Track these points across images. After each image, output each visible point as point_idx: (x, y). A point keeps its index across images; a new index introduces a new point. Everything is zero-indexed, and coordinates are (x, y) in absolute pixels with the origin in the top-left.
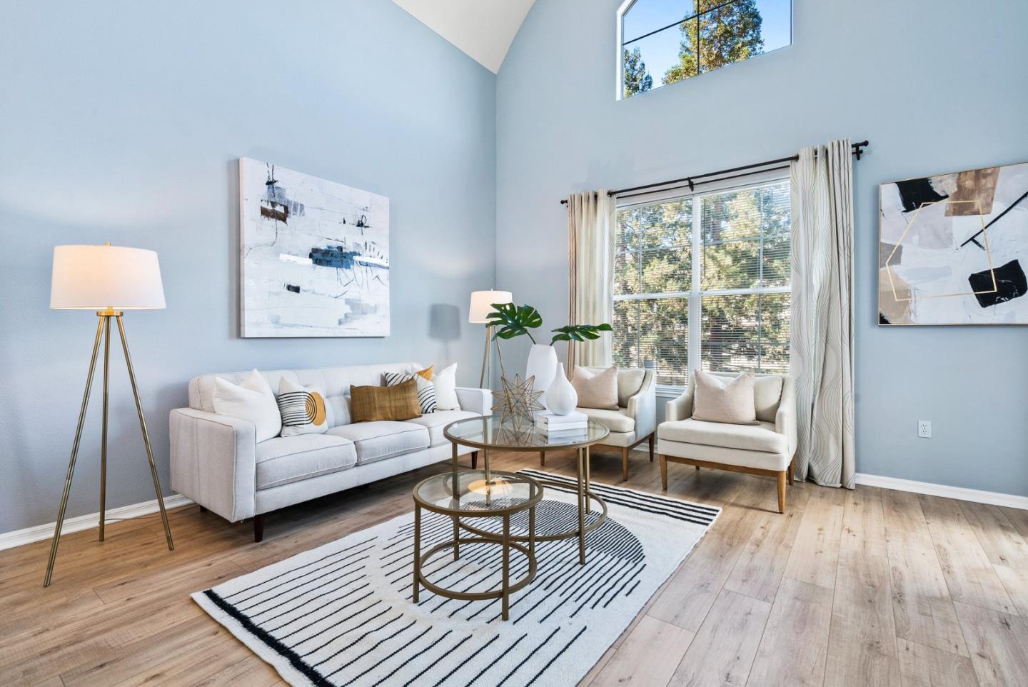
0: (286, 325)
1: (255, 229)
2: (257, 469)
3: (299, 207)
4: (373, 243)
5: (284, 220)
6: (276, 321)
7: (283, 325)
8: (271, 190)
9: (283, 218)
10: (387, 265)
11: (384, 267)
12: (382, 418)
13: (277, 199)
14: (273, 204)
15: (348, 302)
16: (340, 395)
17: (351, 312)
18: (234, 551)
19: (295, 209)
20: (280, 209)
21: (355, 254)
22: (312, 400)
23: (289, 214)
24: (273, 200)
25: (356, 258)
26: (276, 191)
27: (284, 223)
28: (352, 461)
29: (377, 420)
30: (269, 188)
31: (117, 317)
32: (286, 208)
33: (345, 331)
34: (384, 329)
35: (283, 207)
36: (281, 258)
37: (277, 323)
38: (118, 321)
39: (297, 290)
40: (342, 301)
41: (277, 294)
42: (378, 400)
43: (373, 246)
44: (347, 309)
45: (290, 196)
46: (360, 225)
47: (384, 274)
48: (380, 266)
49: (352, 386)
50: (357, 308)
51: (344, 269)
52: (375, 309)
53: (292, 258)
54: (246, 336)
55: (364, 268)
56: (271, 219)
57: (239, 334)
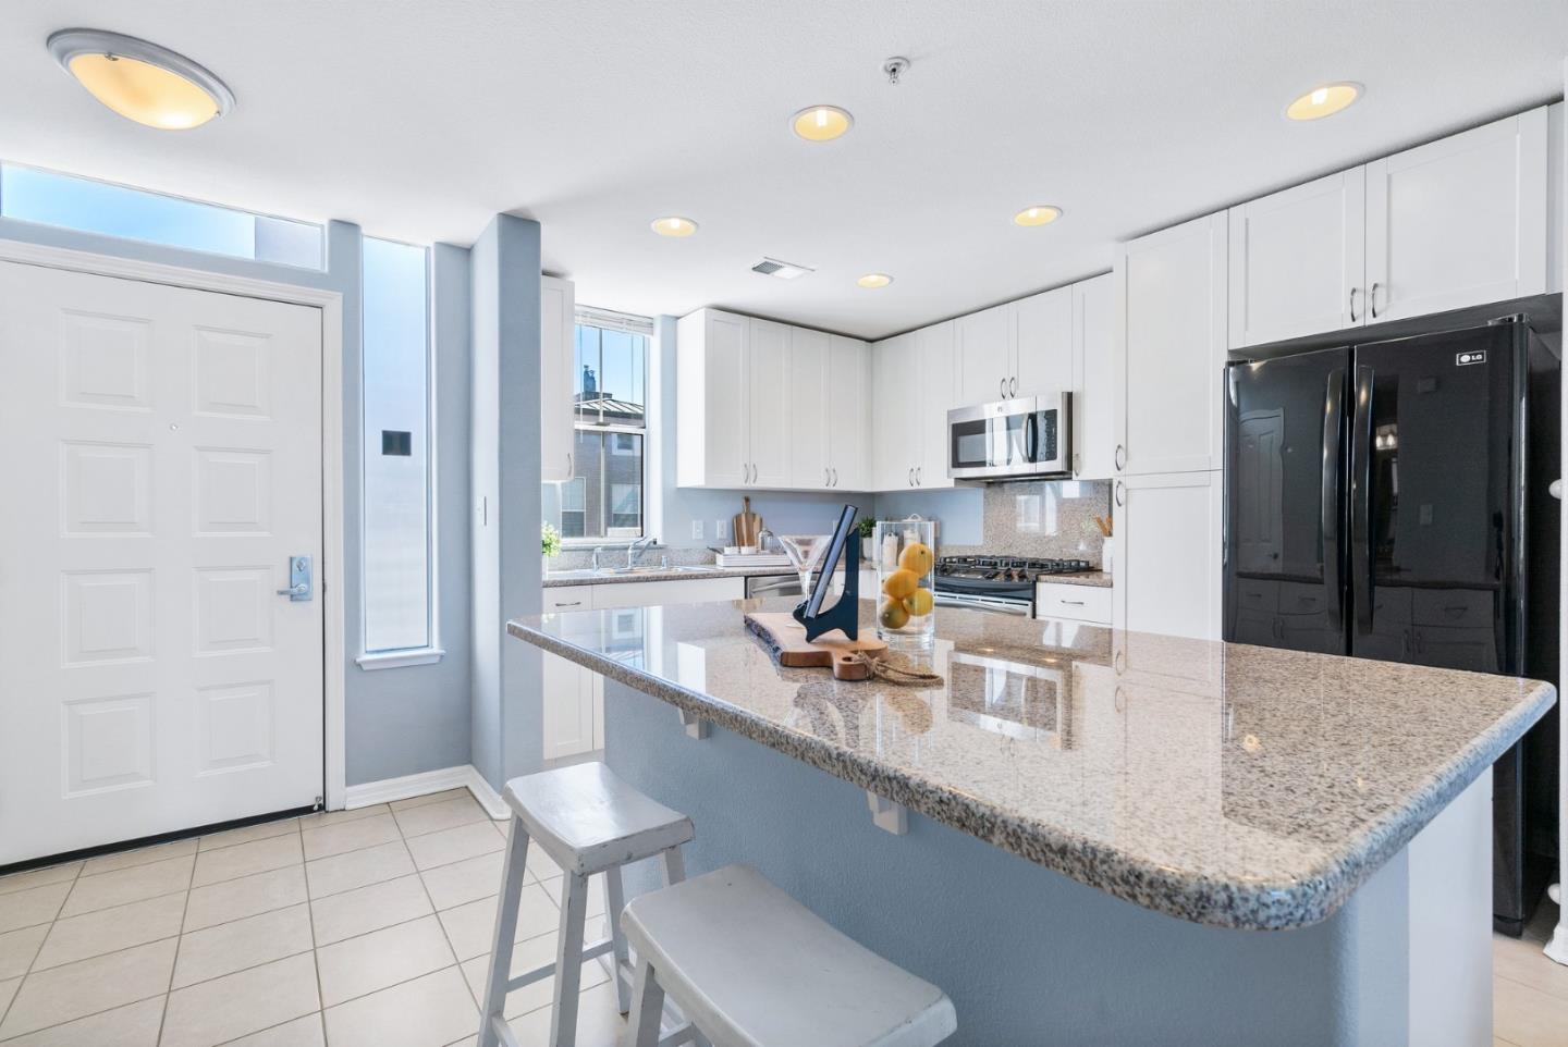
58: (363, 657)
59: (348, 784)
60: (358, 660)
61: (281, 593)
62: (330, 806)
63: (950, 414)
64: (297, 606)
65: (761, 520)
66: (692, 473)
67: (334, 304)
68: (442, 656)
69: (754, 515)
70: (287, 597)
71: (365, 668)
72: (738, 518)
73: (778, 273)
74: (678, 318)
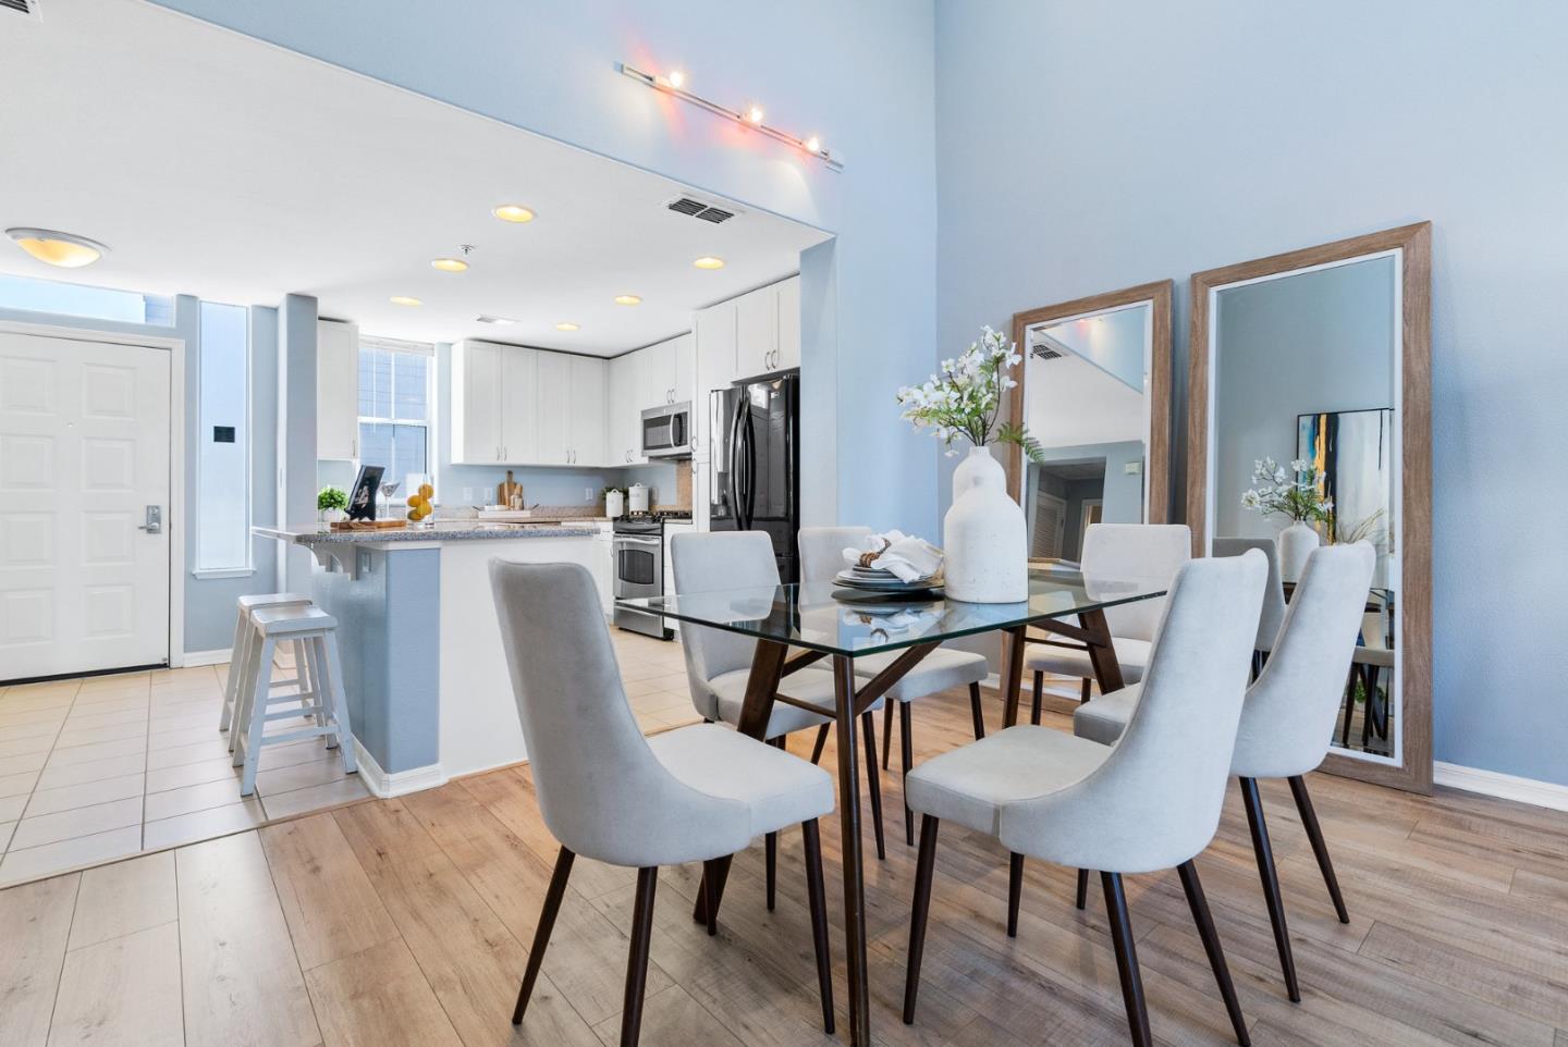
58: (196, 571)
59: (185, 651)
60: (194, 572)
61: (141, 528)
62: (172, 665)
63: (643, 413)
64: (152, 536)
65: (521, 488)
66: (458, 457)
67: (179, 347)
68: (254, 572)
69: (515, 484)
70: (145, 531)
71: (198, 577)
72: (501, 487)
73: (497, 322)
74: (451, 344)
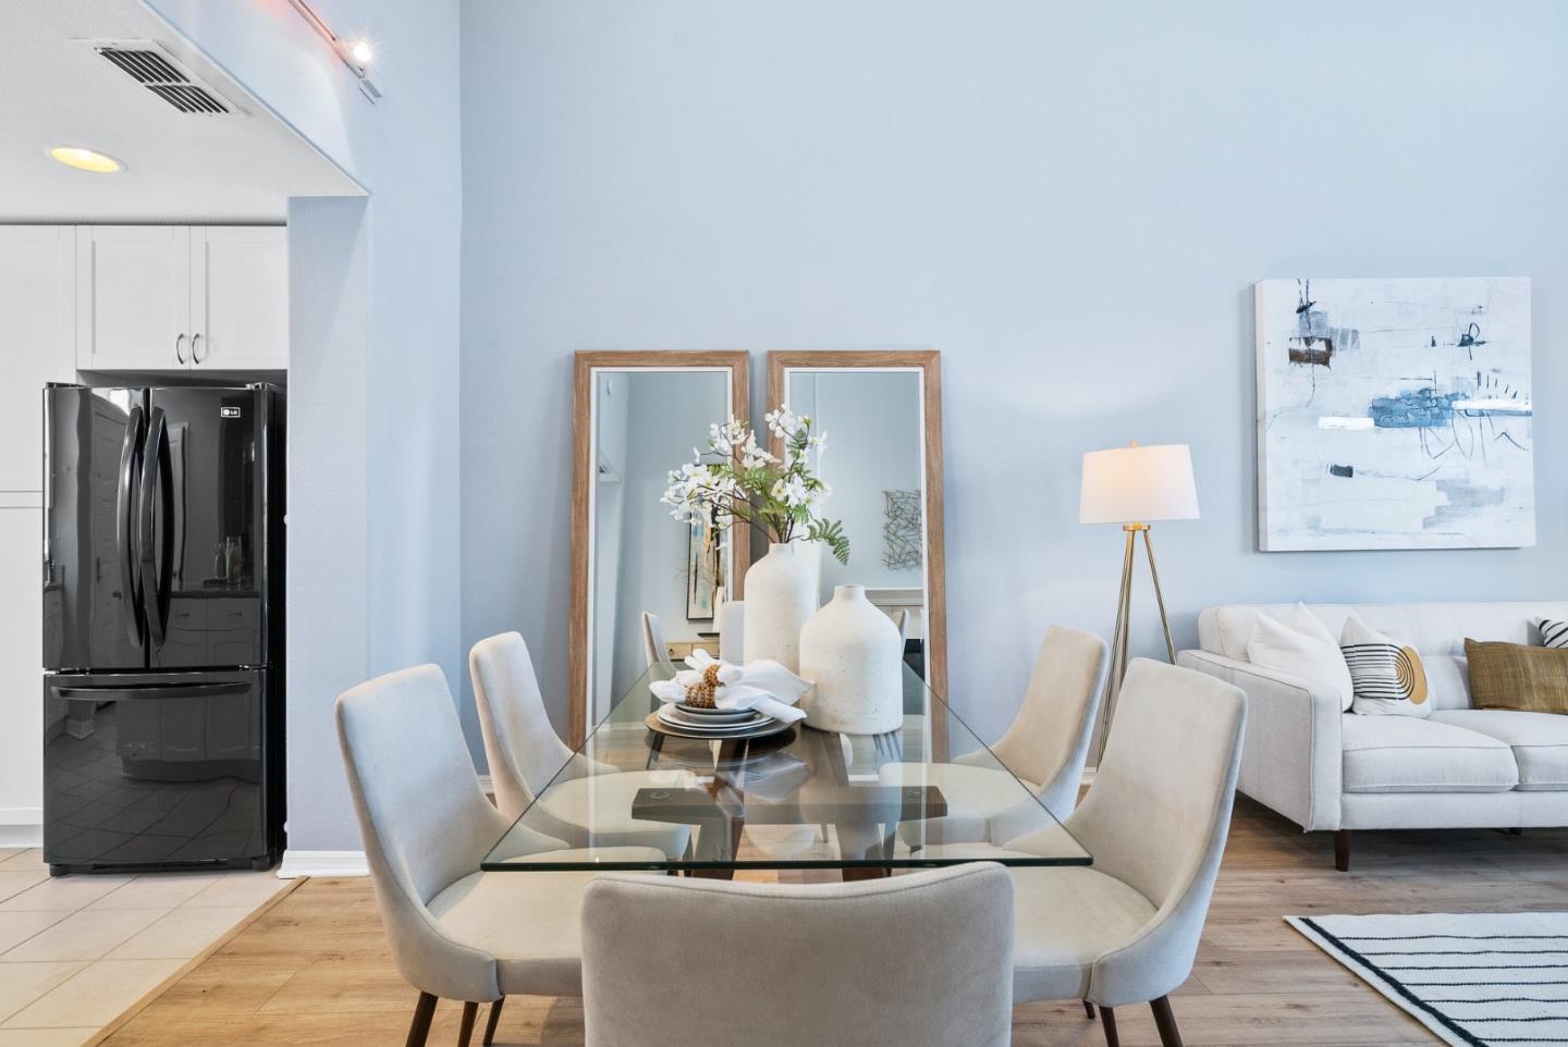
0: (1330, 531)
1: (1282, 384)
2: (1344, 759)
3: (1350, 336)
4: (1494, 371)
5: (1326, 362)
6: (1314, 525)
7: (1325, 531)
8: (1304, 319)
9: (1324, 359)
10: (1529, 408)
11: (1519, 414)
12: (1545, 707)
13: (1314, 332)
14: (1308, 341)
15: (1442, 485)
16: (1442, 653)
17: (1448, 503)
18: (1310, 872)
19: (1344, 340)
20: (1319, 346)
21: (1454, 397)
22: (1405, 659)
23: (1333, 352)
24: (1308, 335)
25: (1459, 405)
26: (1313, 319)
27: (1326, 368)
28: (1510, 780)
29: (1534, 711)
30: (1301, 317)
31: (1145, 531)
32: (1329, 343)
33: (1435, 538)
34: (1524, 533)
35: (1323, 343)
36: (1320, 424)
37: (1315, 527)
38: (1146, 537)
39: (1348, 472)
40: (1431, 486)
41: (1316, 481)
42: (1536, 671)
43: (1493, 376)
44: (1442, 499)
45: (1335, 322)
46: (1466, 341)
47: (1518, 427)
48: (1509, 413)
49: (1467, 641)
50: (1464, 496)
51: (1435, 429)
52: (1500, 496)
53: (1338, 421)
54: (1270, 550)
55: (1474, 421)
56: (1306, 365)
57: (1257, 546)
